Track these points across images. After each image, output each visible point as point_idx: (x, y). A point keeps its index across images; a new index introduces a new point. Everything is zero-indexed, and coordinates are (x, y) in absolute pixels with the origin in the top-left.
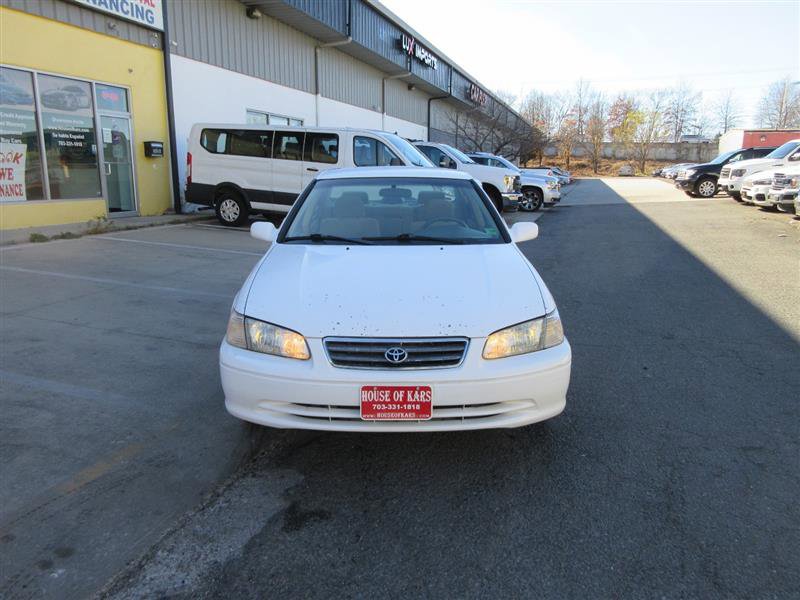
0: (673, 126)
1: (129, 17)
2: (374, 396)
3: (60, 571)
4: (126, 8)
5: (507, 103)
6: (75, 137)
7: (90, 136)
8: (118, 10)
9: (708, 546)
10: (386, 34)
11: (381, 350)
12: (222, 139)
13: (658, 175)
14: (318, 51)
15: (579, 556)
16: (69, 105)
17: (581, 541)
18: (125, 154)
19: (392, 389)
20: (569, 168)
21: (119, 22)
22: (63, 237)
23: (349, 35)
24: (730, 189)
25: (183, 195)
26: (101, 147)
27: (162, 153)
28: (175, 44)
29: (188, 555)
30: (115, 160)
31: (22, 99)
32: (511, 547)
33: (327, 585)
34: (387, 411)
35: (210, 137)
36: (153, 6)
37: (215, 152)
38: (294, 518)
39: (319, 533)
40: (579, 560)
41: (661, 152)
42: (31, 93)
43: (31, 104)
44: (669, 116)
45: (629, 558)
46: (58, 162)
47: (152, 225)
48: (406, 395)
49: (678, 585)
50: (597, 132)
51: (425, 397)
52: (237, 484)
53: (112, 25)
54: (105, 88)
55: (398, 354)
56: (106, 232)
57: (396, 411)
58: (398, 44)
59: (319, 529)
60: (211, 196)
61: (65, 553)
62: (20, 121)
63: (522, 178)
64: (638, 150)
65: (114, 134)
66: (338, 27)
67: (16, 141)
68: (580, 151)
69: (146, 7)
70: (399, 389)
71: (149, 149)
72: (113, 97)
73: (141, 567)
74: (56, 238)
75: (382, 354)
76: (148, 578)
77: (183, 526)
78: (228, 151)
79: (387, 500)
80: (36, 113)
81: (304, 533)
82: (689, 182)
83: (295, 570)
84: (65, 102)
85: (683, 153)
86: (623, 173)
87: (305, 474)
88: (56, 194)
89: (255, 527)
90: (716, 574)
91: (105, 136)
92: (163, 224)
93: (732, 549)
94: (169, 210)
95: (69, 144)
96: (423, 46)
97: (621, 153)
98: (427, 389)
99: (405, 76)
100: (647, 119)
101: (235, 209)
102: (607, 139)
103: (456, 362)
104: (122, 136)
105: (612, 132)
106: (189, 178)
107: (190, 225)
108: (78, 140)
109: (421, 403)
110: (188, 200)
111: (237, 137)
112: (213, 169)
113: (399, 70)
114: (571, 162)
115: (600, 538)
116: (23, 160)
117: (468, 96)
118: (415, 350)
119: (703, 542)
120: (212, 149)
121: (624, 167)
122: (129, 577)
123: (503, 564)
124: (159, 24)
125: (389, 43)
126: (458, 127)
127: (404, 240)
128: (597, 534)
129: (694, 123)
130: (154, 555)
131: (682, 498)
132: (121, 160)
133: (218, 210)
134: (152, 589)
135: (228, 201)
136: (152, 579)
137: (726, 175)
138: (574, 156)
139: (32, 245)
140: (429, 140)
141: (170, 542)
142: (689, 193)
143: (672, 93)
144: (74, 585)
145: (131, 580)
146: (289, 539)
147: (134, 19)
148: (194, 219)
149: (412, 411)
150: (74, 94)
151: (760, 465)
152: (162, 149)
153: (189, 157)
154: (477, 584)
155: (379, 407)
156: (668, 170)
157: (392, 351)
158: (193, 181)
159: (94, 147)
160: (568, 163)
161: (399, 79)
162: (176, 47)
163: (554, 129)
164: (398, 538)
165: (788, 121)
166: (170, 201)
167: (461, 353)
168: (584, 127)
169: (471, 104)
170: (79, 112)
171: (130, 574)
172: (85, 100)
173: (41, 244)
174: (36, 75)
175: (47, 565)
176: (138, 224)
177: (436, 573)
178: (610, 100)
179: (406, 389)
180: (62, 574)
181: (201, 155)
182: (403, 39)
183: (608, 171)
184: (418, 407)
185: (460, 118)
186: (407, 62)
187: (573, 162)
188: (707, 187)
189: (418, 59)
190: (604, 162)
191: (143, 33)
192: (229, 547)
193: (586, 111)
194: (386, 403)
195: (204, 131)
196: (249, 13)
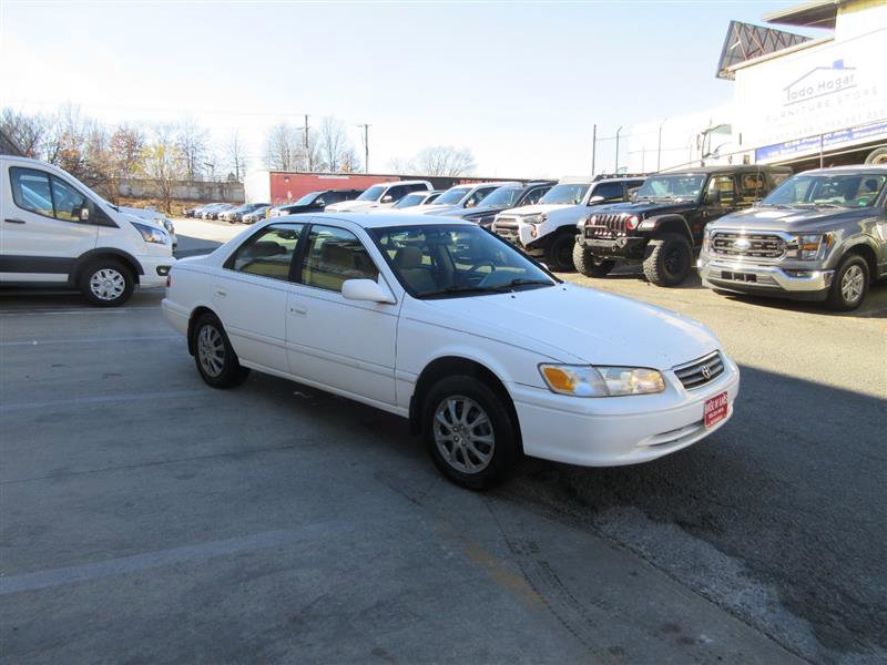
2: (709, 408)
19: (715, 399)
34: (713, 418)
41: (183, 191)
44: (179, 152)
48: (719, 402)
51: (725, 400)
55: (707, 370)
57: (716, 417)
61: (673, 628)
75: (700, 374)
85: (206, 192)
97: (138, 191)
98: (726, 393)
103: (723, 369)
109: (724, 406)
129: (204, 160)
143: (179, 127)
144: (732, 635)
149: (721, 414)
155: (711, 416)
156: (202, 210)
157: (704, 369)
175: (688, 641)
179: (719, 397)
180: (710, 637)
184: (723, 410)
194: (713, 412)
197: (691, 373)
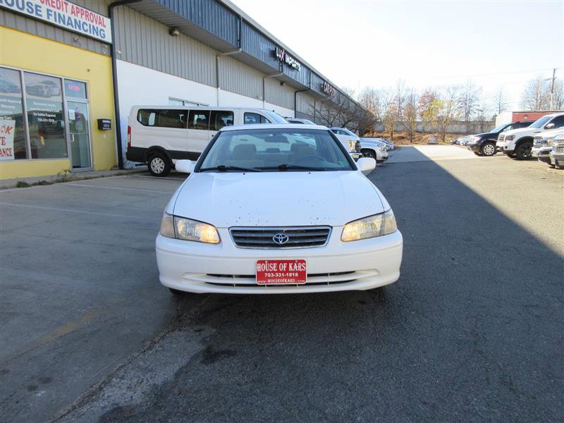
0: (464, 110)
1: (88, 33)
2: (265, 267)
3: (43, 392)
4: (86, 27)
5: (349, 94)
6: (49, 116)
7: (60, 116)
8: (80, 29)
9: (504, 366)
10: (265, 47)
11: (270, 235)
12: (152, 117)
13: (454, 143)
14: (218, 58)
15: (413, 375)
16: (45, 93)
17: (415, 365)
18: (84, 127)
19: (279, 262)
20: (393, 139)
21: (81, 37)
22: (40, 184)
23: (240, 47)
24: (505, 149)
25: (124, 156)
26: (67, 122)
27: (110, 127)
28: (120, 52)
29: (135, 381)
30: (77, 131)
31: (13, 89)
32: (365, 370)
33: (235, 396)
34: (275, 278)
35: (144, 115)
36: (105, 26)
37: (148, 125)
38: (210, 356)
39: (228, 364)
40: (414, 377)
41: (456, 128)
42: (19, 85)
43: (19, 93)
44: (460, 103)
45: (449, 375)
46: (37, 134)
47: (103, 176)
48: (288, 266)
49: (485, 391)
50: (411, 114)
51: (302, 267)
52: (168, 335)
53: (76, 39)
54: (71, 82)
55: (282, 238)
56: (71, 181)
57: (281, 278)
58: (273, 54)
59: (228, 362)
60: (144, 156)
61: (47, 381)
62: (11, 104)
63: (361, 143)
64: (440, 126)
65: (77, 115)
66: (231, 41)
67: (8, 118)
68: (400, 128)
69: (100, 27)
70: (283, 262)
71: (101, 124)
72: (76, 88)
73: (101, 389)
74: (35, 184)
75: (271, 238)
76: (106, 396)
77: (130, 362)
78: (156, 124)
79: (276, 343)
80: (22, 99)
81: (217, 364)
82: (476, 145)
83: (212, 388)
84: (43, 92)
85: (471, 128)
86: (430, 142)
87: (217, 328)
88: (35, 155)
89: (183, 361)
90: (511, 384)
91: (70, 115)
92: (110, 176)
93: (521, 367)
94: (115, 166)
95: (45, 120)
96: (290, 55)
97: (428, 129)
98: (303, 261)
99: (279, 75)
100: (446, 105)
101: (161, 164)
102: (418, 119)
103: (323, 243)
104: (82, 115)
105: (422, 115)
106: (129, 144)
107: (129, 176)
108: (52, 118)
109: (298, 272)
110: (128, 159)
111: (162, 115)
112: (145, 137)
113: (274, 72)
114: (394, 135)
115: (428, 363)
116: (12, 131)
117: (322, 90)
118: (293, 235)
119: (500, 364)
120: (145, 123)
121: (431, 138)
122: (93, 395)
123: (360, 381)
124: (108, 39)
125: (268, 53)
126: (315, 110)
127: (283, 168)
128: (426, 361)
129: (477, 107)
130: (110, 381)
131: (484, 337)
132: (81, 132)
133: (149, 165)
134: (109, 402)
135: (156, 159)
136: (109, 396)
137: (502, 140)
138: (396, 131)
139: (18, 189)
140: (295, 117)
141: (121, 373)
142: (476, 153)
143: (462, 87)
144: (53, 401)
145: (94, 397)
146: (206, 368)
147: (92, 35)
148: (132, 172)
149: (292, 277)
150: (49, 86)
151: (537, 316)
152: (110, 124)
153: (129, 129)
154: (342, 394)
155: (269, 275)
156: (461, 140)
157: (278, 236)
158: (132, 145)
159: (62, 122)
160: (392, 135)
161: (274, 78)
162: (121, 55)
163: (382, 113)
164: (285, 366)
165: (542, 106)
166: (115, 160)
167: (326, 237)
168: (402, 111)
169: (324, 95)
170: (53, 99)
171: (93, 394)
172: (57, 90)
173: (25, 188)
174: (23, 73)
175: (33, 388)
176: (93, 176)
177: (312, 387)
178: (419, 93)
179: (288, 262)
180: (44, 394)
181: (138, 127)
182: (277, 51)
183: (420, 141)
184: (297, 274)
185: (317, 104)
186: (280, 66)
187: (395, 135)
188: (489, 149)
189: (287, 64)
190: (417, 135)
191: (98, 45)
192: (163, 375)
193: (403, 100)
194: (274, 272)
195: (140, 110)
196: (171, 33)
197: (253, 235)
